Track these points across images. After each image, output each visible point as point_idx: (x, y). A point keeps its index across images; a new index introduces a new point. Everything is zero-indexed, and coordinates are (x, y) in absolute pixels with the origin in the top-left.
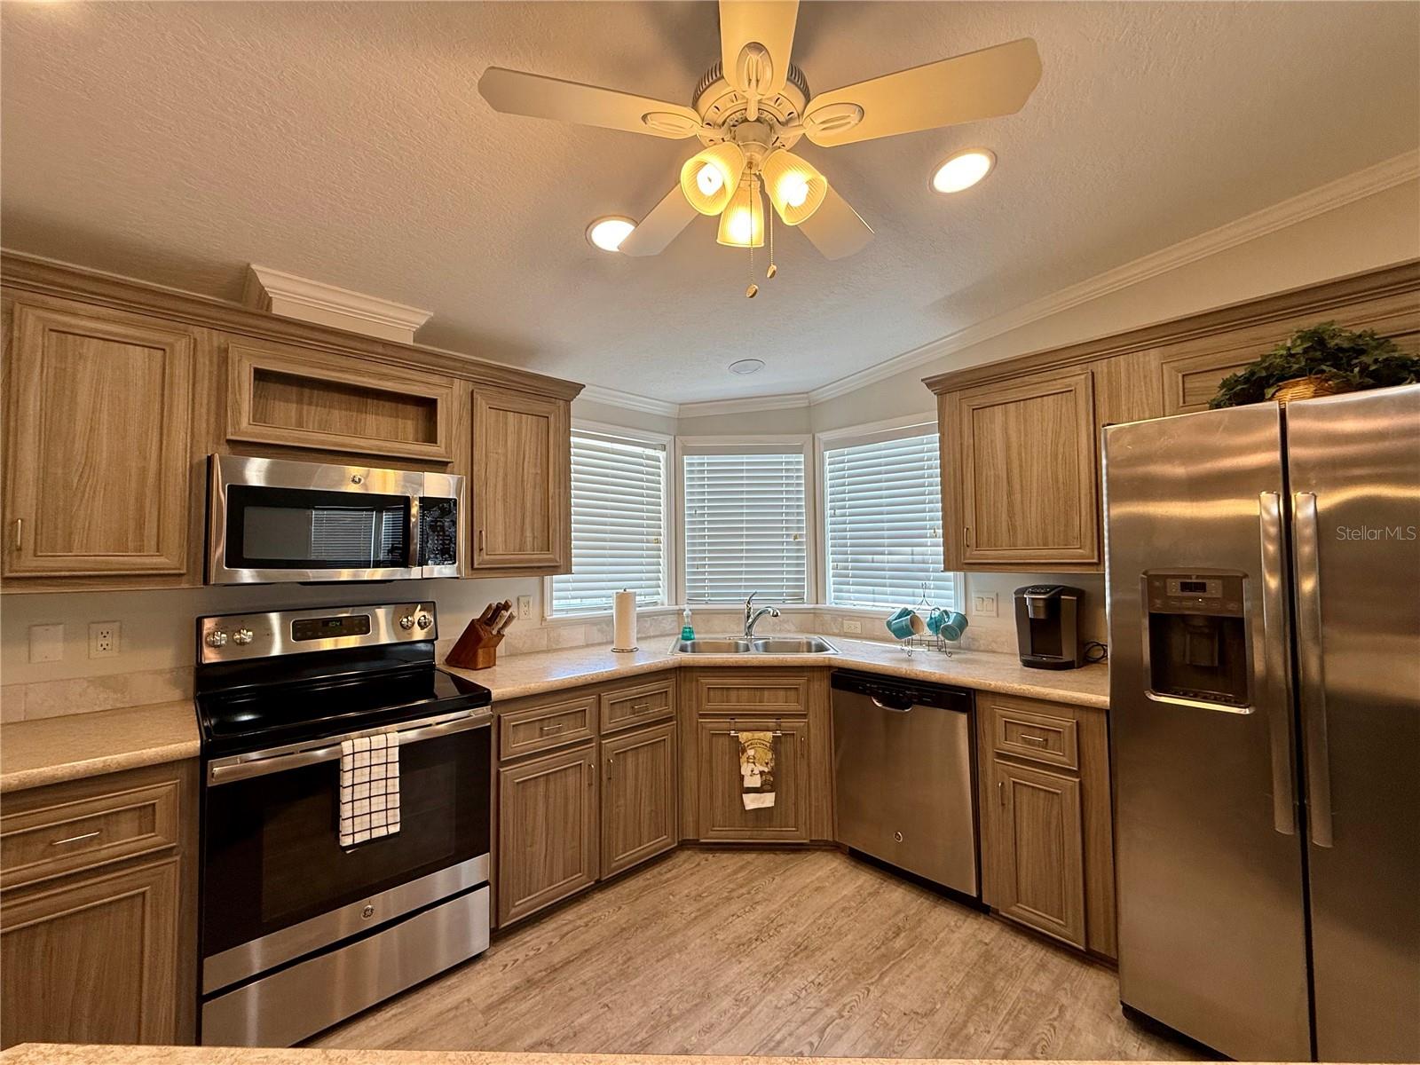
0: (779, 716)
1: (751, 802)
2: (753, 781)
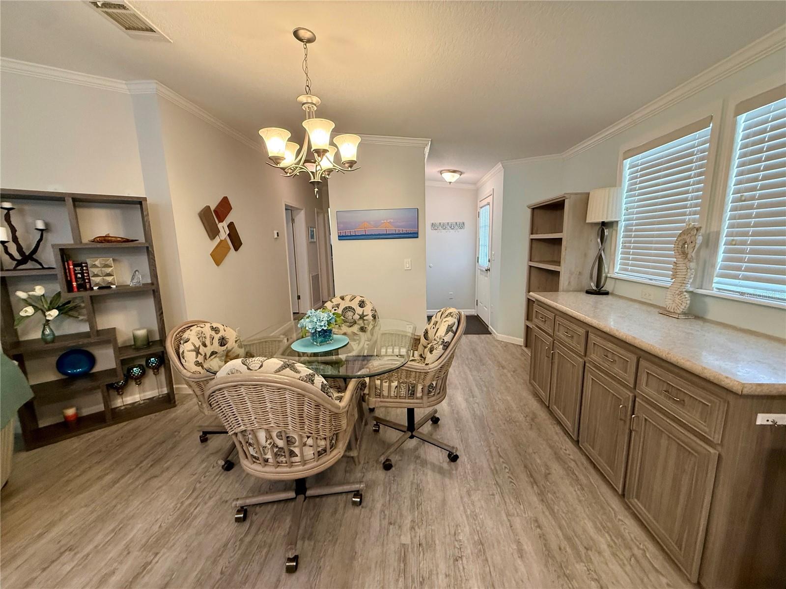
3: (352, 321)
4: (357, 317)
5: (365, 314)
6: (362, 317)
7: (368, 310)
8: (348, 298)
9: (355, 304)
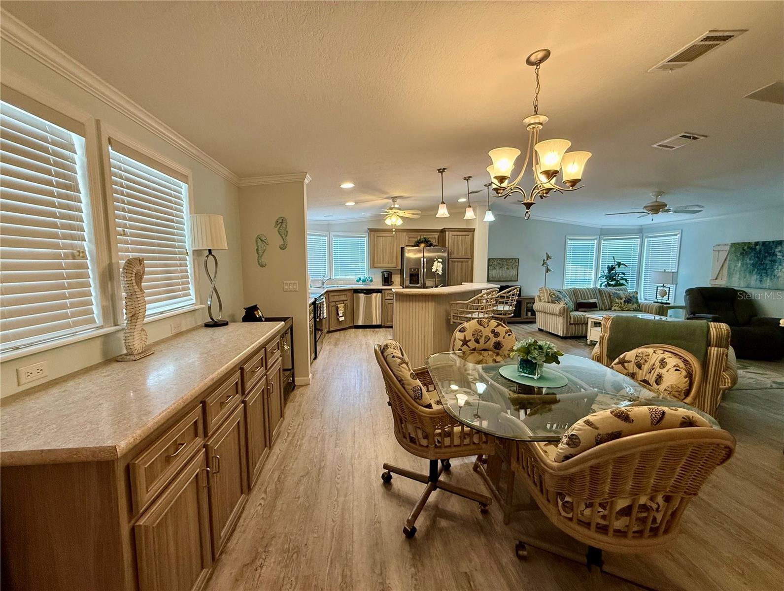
0: (343, 301)
1: (341, 319)
2: (341, 315)
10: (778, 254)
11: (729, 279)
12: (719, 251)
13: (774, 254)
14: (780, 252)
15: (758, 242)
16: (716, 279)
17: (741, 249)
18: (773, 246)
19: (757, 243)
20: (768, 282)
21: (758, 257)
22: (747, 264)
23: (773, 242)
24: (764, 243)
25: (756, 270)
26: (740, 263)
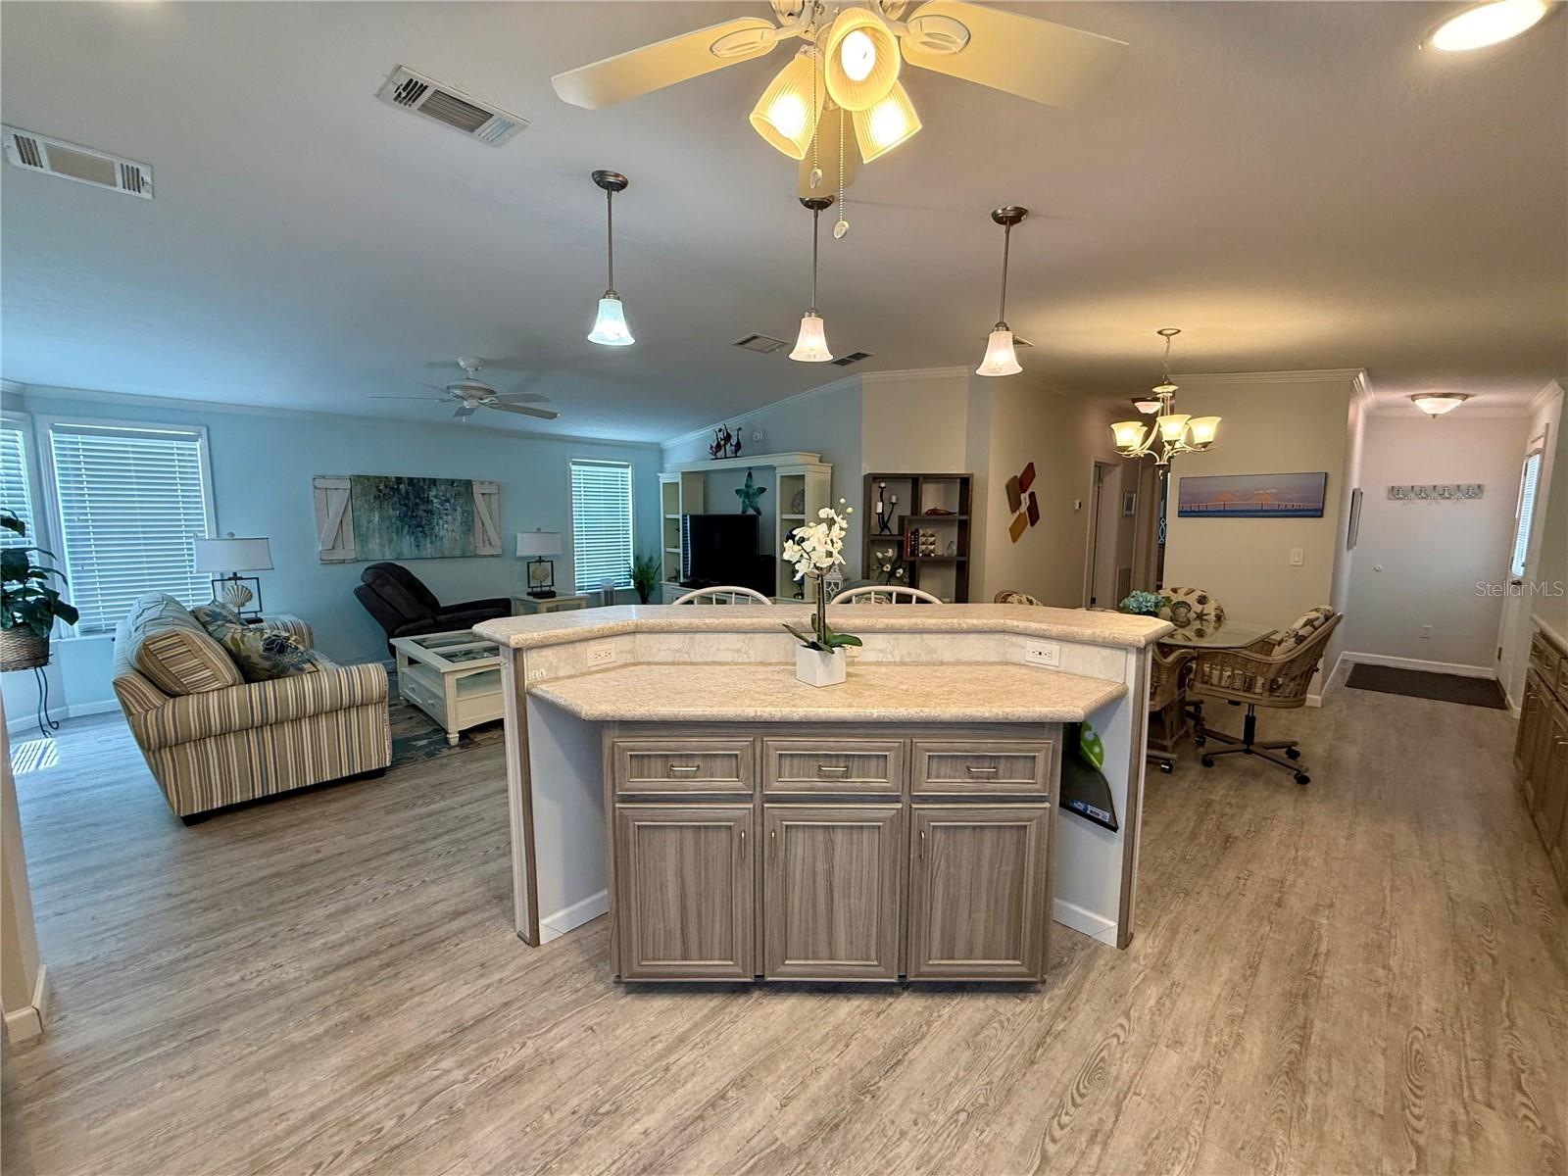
3: (1185, 619)
4: (1192, 615)
5: (1205, 612)
6: (1200, 616)
7: (1210, 609)
8: (1182, 592)
9: (1192, 599)
10: (435, 501)
11: (362, 547)
12: (326, 489)
13: (428, 501)
14: (436, 497)
15: (401, 478)
16: (333, 548)
17: (374, 490)
18: (425, 487)
19: (399, 480)
20: (428, 549)
21: (405, 505)
22: (390, 518)
23: (424, 479)
24: (411, 480)
25: (407, 527)
26: (377, 516)
